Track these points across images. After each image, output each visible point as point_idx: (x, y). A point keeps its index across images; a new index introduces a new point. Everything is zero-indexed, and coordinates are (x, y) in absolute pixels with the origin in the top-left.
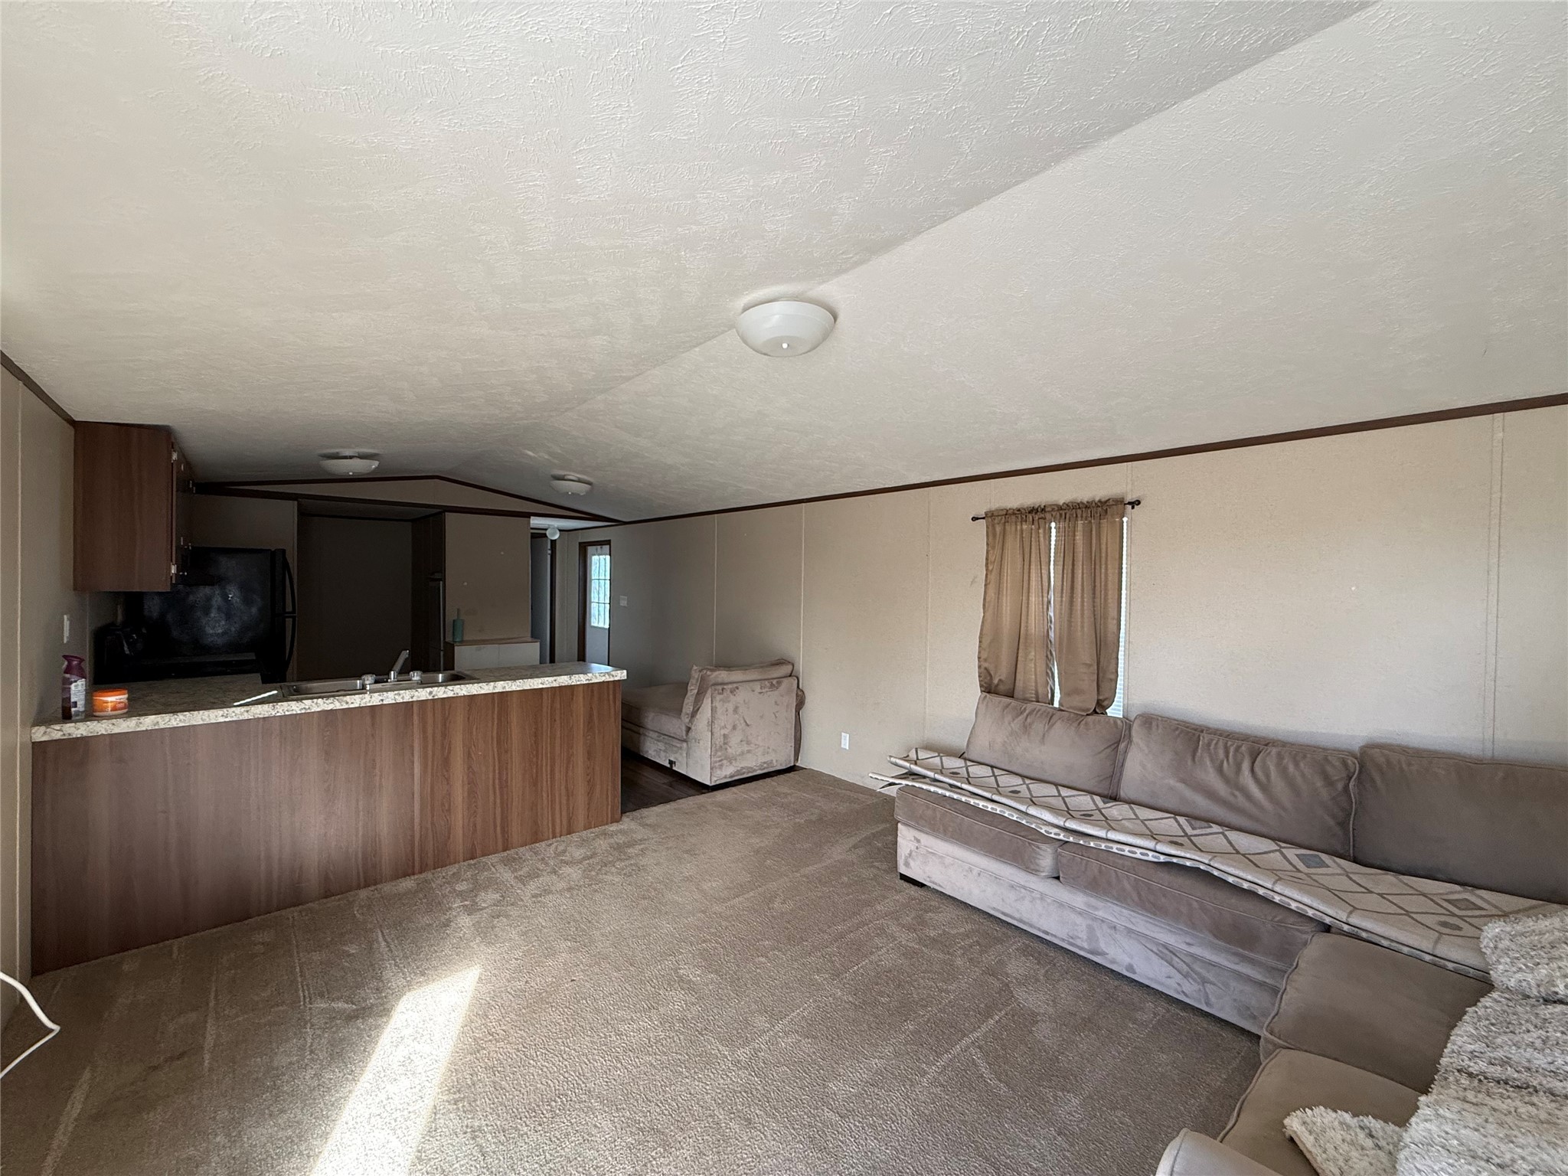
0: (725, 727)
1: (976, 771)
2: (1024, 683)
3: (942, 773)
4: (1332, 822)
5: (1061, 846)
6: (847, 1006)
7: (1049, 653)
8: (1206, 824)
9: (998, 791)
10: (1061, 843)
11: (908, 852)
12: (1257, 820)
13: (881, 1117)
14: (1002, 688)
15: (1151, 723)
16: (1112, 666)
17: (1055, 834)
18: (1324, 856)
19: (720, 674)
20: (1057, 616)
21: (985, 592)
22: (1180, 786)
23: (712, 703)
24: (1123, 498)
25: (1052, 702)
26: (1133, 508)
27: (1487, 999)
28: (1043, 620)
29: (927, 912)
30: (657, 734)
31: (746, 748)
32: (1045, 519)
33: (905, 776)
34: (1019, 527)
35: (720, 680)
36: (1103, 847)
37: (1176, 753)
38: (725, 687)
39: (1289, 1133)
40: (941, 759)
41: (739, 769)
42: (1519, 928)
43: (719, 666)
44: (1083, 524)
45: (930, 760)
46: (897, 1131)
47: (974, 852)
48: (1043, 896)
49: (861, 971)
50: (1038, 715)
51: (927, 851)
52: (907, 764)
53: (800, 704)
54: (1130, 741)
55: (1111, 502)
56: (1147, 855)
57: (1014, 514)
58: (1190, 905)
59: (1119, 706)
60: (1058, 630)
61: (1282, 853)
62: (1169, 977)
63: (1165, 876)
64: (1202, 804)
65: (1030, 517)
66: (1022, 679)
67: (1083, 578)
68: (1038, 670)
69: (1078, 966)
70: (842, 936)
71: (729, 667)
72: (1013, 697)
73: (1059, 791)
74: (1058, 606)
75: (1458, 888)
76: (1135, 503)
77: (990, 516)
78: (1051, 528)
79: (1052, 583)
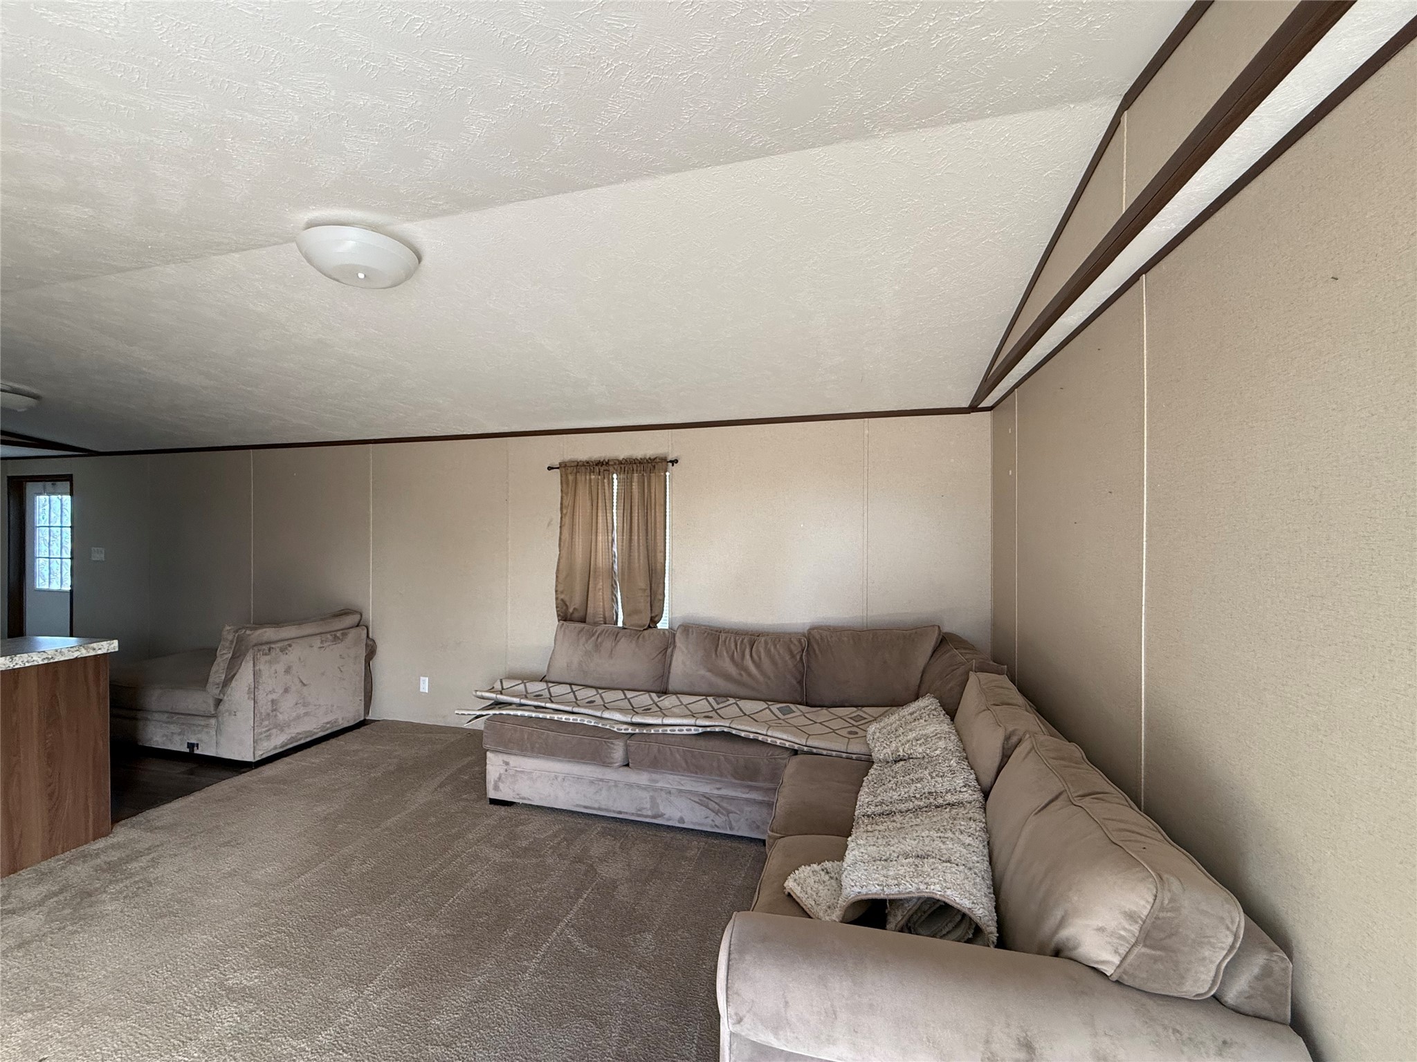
0: (273, 691)
1: (557, 690)
2: (594, 607)
3: (526, 697)
4: (795, 682)
5: (630, 738)
6: (445, 940)
7: (614, 583)
8: (725, 699)
9: (577, 704)
10: (629, 736)
11: (498, 775)
12: (753, 689)
13: (488, 1027)
14: (576, 615)
15: (688, 631)
16: (661, 589)
17: (625, 730)
18: (792, 706)
19: (266, 632)
20: (620, 552)
21: (561, 533)
22: (708, 674)
23: (254, 666)
24: (666, 457)
25: (616, 622)
26: (673, 465)
27: (872, 769)
28: (609, 552)
29: (517, 826)
30: (166, 715)
31: (302, 711)
32: (609, 471)
33: (491, 707)
34: (588, 477)
35: (265, 639)
36: (660, 732)
37: (705, 650)
38: (273, 646)
39: (787, 890)
40: (525, 686)
41: (293, 735)
42: (882, 724)
43: (260, 624)
44: (638, 476)
45: (516, 687)
46: (505, 1031)
47: (559, 761)
48: (616, 783)
49: (457, 901)
50: (607, 635)
51: (516, 771)
52: (493, 695)
53: (371, 652)
54: (675, 647)
55: (658, 460)
56: (690, 730)
57: (584, 465)
58: (719, 760)
59: (666, 620)
60: (620, 564)
61: (770, 710)
62: (707, 818)
63: (702, 743)
64: (723, 685)
65: (597, 468)
66: (592, 605)
67: (638, 520)
68: (605, 596)
69: (644, 831)
70: (433, 875)
71: (277, 623)
72: (585, 622)
73: (625, 695)
74: (620, 544)
75: (855, 709)
76: (674, 462)
77: (563, 466)
78: (613, 479)
79: (615, 525)
